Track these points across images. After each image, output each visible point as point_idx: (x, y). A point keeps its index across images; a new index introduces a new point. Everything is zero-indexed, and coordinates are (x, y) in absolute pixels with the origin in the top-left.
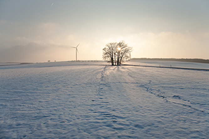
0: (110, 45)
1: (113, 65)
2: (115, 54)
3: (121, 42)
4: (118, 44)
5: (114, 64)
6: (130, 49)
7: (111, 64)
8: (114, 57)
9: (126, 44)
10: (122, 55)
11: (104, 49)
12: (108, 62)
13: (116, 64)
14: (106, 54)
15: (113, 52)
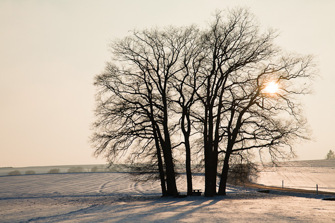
0: (148, 49)
1: (170, 193)
2: (186, 112)
3: (225, 21)
4: (207, 37)
5: (181, 185)
6: (296, 68)
7: (156, 186)
8: (177, 138)
9: (262, 33)
10: (237, 114)
11: (101, 79)
12: (137, 171)
13: (199, 184)
14: (120, 111)
15: (174, 94)
